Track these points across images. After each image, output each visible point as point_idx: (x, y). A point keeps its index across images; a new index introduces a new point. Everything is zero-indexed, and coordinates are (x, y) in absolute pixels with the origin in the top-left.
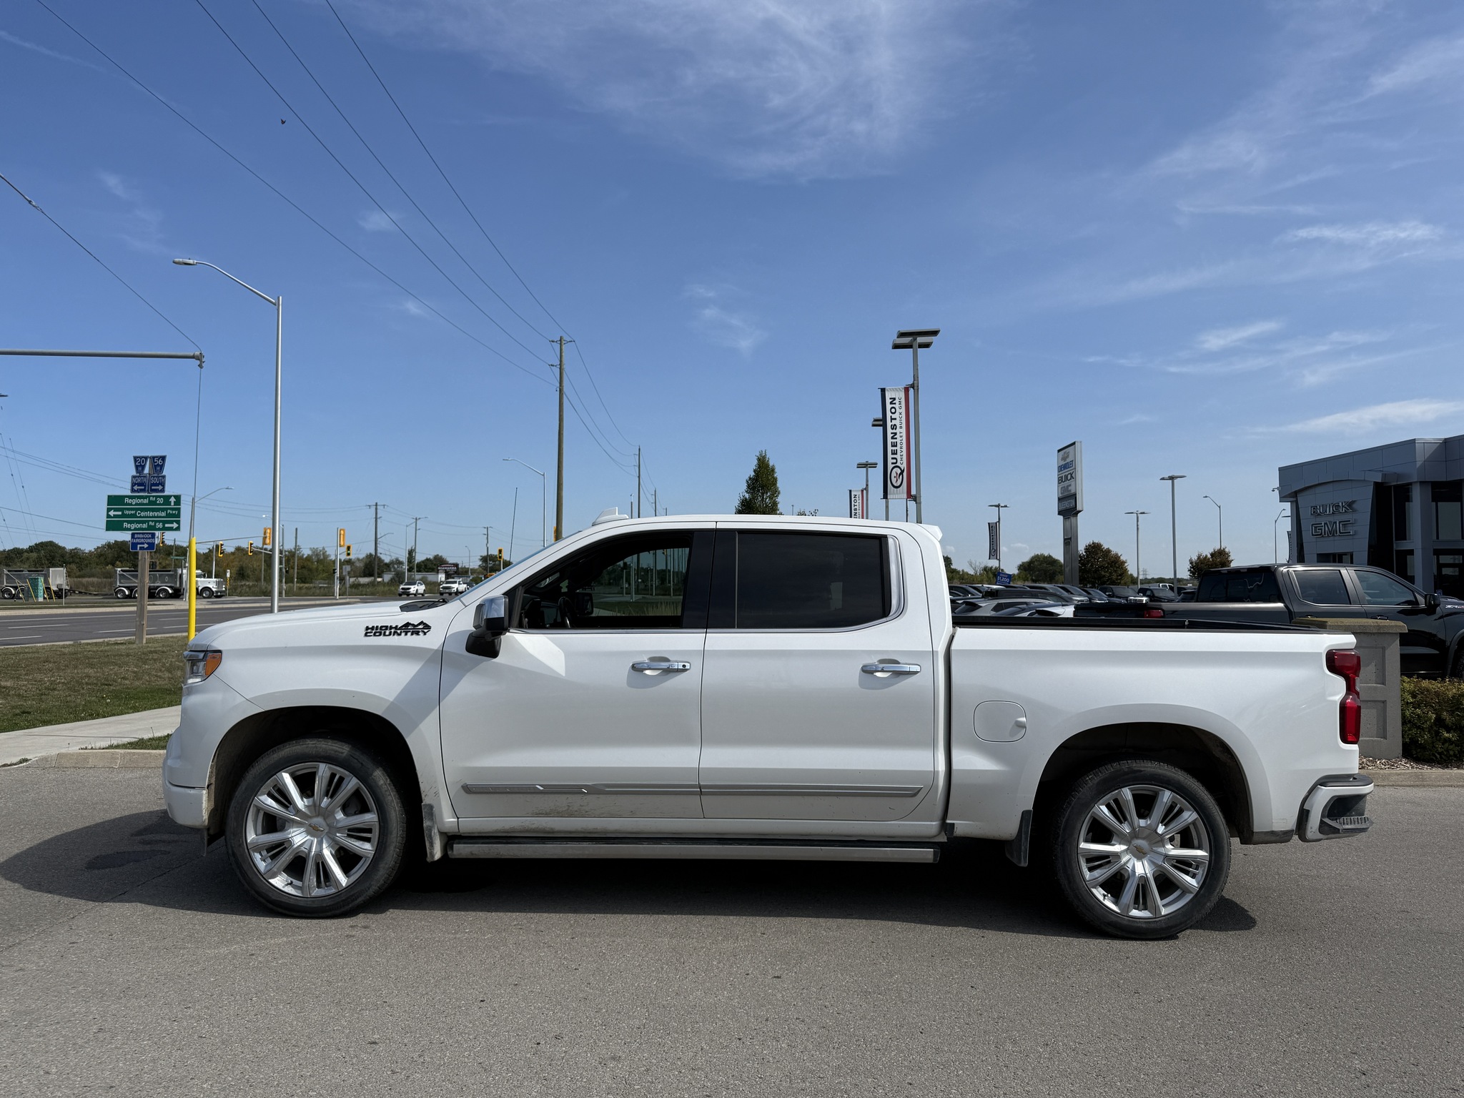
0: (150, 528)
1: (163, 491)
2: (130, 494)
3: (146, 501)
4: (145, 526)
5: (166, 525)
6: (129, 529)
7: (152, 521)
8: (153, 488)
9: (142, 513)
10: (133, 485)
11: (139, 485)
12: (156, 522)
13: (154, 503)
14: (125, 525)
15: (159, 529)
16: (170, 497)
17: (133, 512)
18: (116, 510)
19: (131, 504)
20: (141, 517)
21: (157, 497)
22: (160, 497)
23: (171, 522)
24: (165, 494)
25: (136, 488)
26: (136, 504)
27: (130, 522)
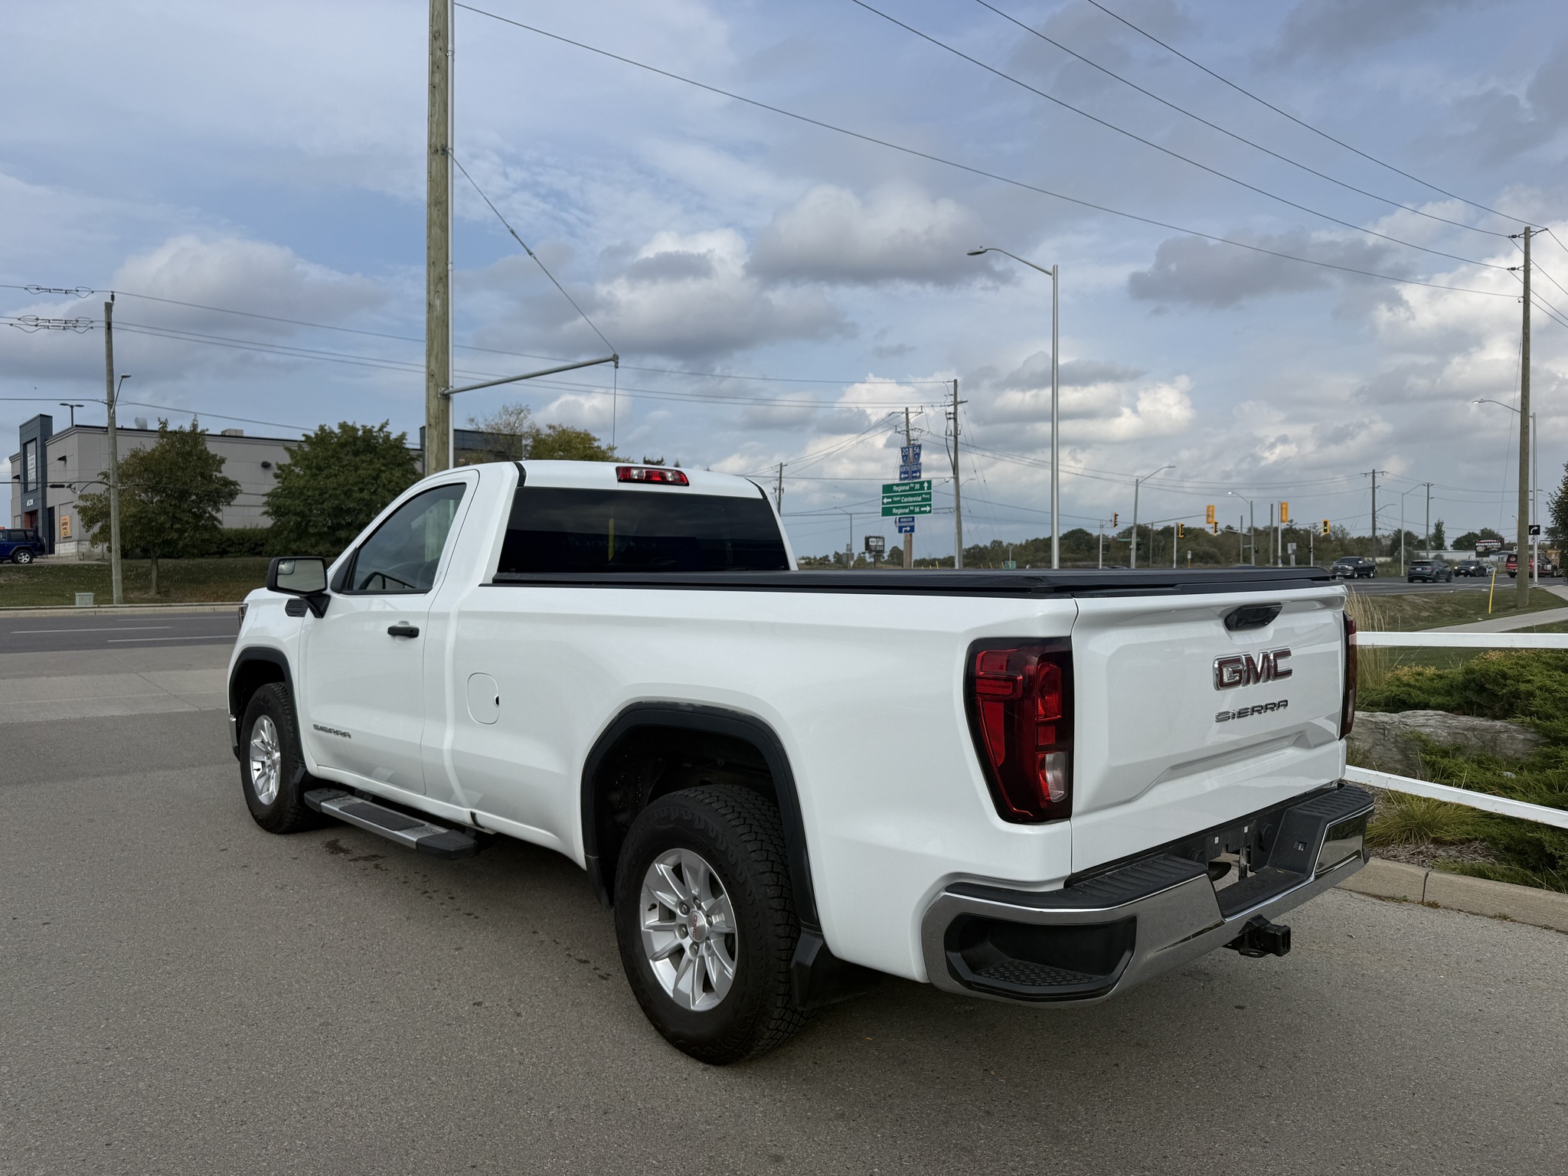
0: (912, 512)
1: (920, 477)
2: (898, 481)
3: (907, 488)
4: (907, 511)
5: (922, 509)
6: (897, 514)
7: (912, 506)
8: (914, 475)
9: (906, 500)
10: (901, 473)
11: (905, 473)
12: (915, 506)
13: (912, 489)
14: (894, 511)
15: (917, 513)
16: (924, 482)
17: (899, 499)
18: (888, 497)
19: (897, 492)
20: (904, 503)
21: (915, 483)
22: (917, 483)
23: (925, 506)
24: (921, 480)
25: (903, 476)
26: (901, 491)
27: (897, 508)
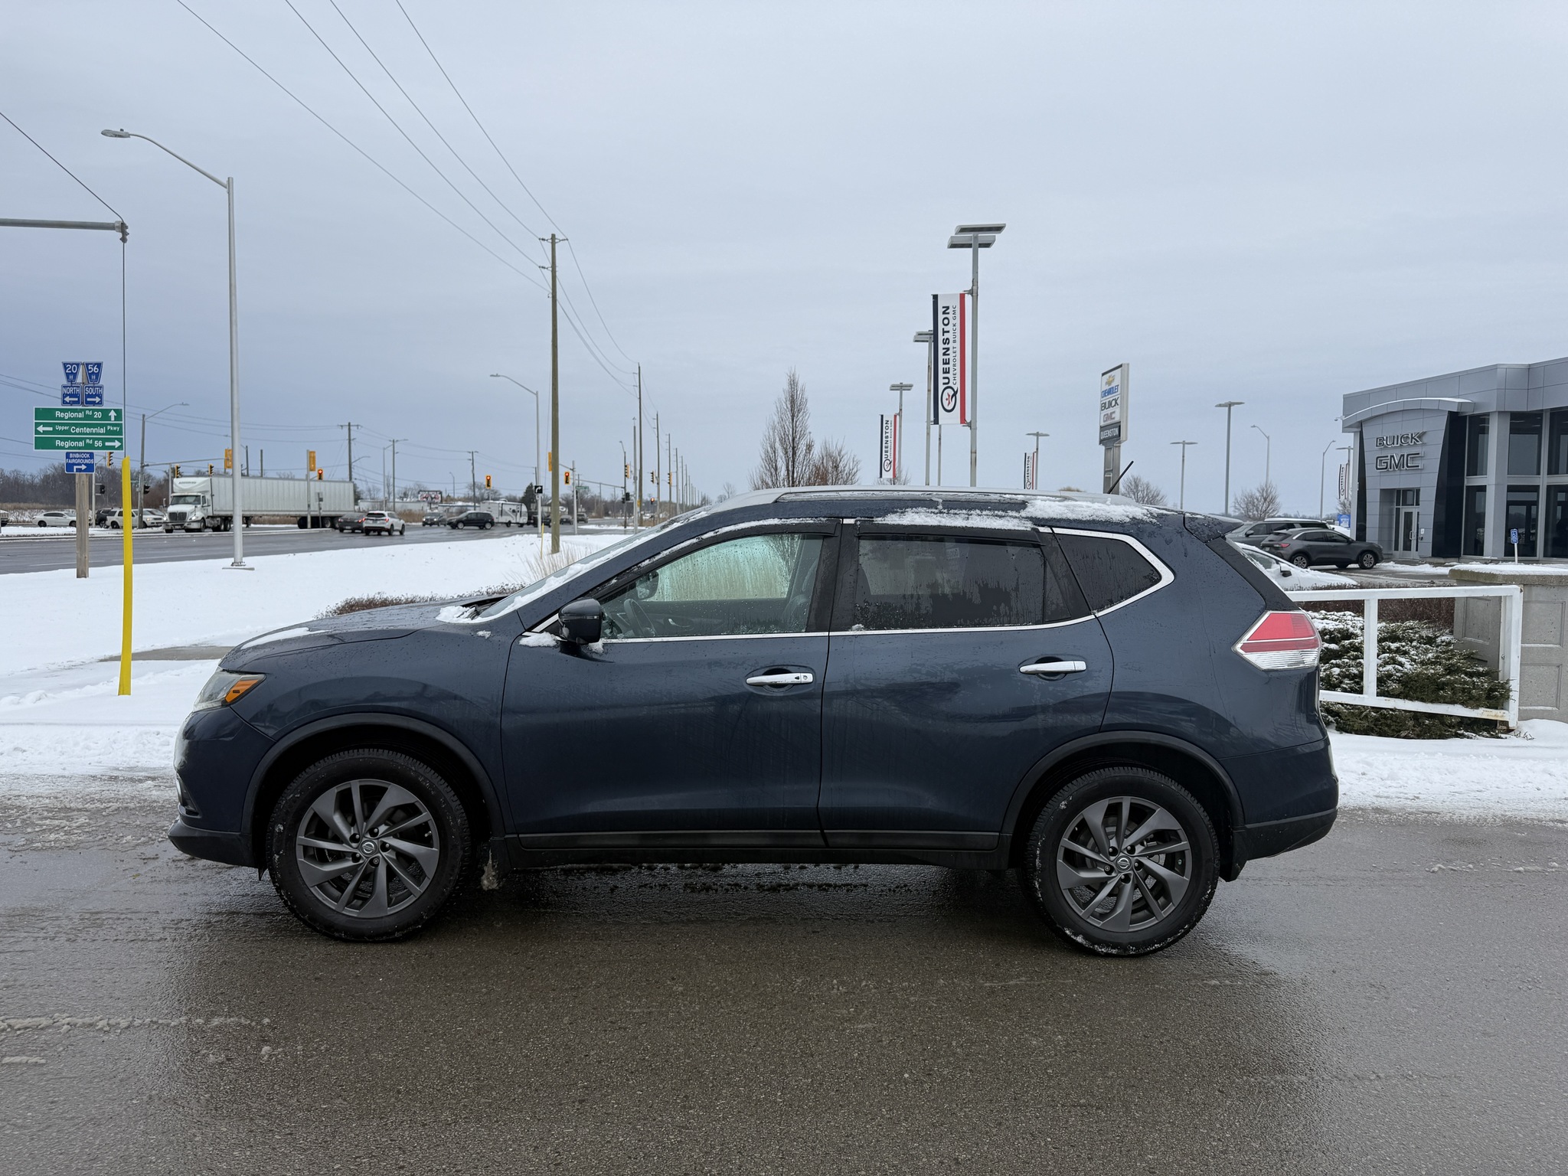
0: (87, 446)
1: (101, 403)
3: (81, 415)
4: (81, 444)
5: (107, 444)
6: (63, 448)
7: (90, 439)
8: (88, 399)
9: (78, 429)
10: (65, 396)
11: (71, 396)
12: (94, 439)
13: (91, 418)
14: (58, 443)
15: (98, 448)
16: (109, 410)
17: (66, 428)
18: (45, 425)
19: (63, 419)
20: (75, 434)
21: (94, 410)
22: (98, 410)
23: (113, 440)
24: (104, 407)
25: (67, 399)
26: (70, 419)
27: (61, 439)
